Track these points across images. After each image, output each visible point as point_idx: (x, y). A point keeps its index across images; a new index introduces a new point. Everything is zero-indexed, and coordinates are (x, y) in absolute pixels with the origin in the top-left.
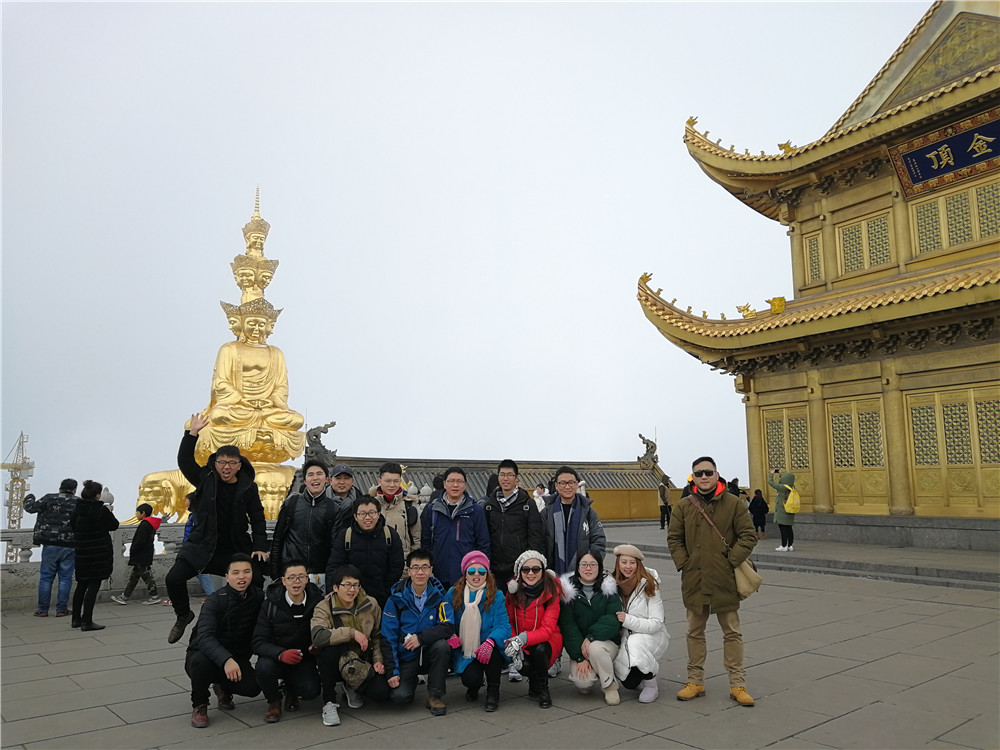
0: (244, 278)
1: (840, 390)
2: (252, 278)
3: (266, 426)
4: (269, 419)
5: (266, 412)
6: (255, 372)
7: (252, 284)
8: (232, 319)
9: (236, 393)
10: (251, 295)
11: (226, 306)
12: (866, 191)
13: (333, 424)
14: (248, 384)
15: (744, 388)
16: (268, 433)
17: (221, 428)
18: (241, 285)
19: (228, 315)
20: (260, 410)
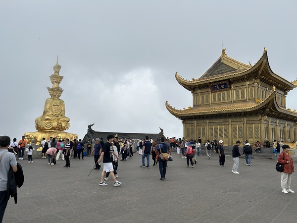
1: (199, 124)
3: (60, 122)
4: (61, 119)
5: (60, 117)
6: (56, 106)
7: (56, 82)
12: (206, 90)
14: (54, 110)
15: (183, 123)
16: (61, 123)
17: (47, 121)
18: (53, 83)
19: (49, 91)
20: (58, 117)
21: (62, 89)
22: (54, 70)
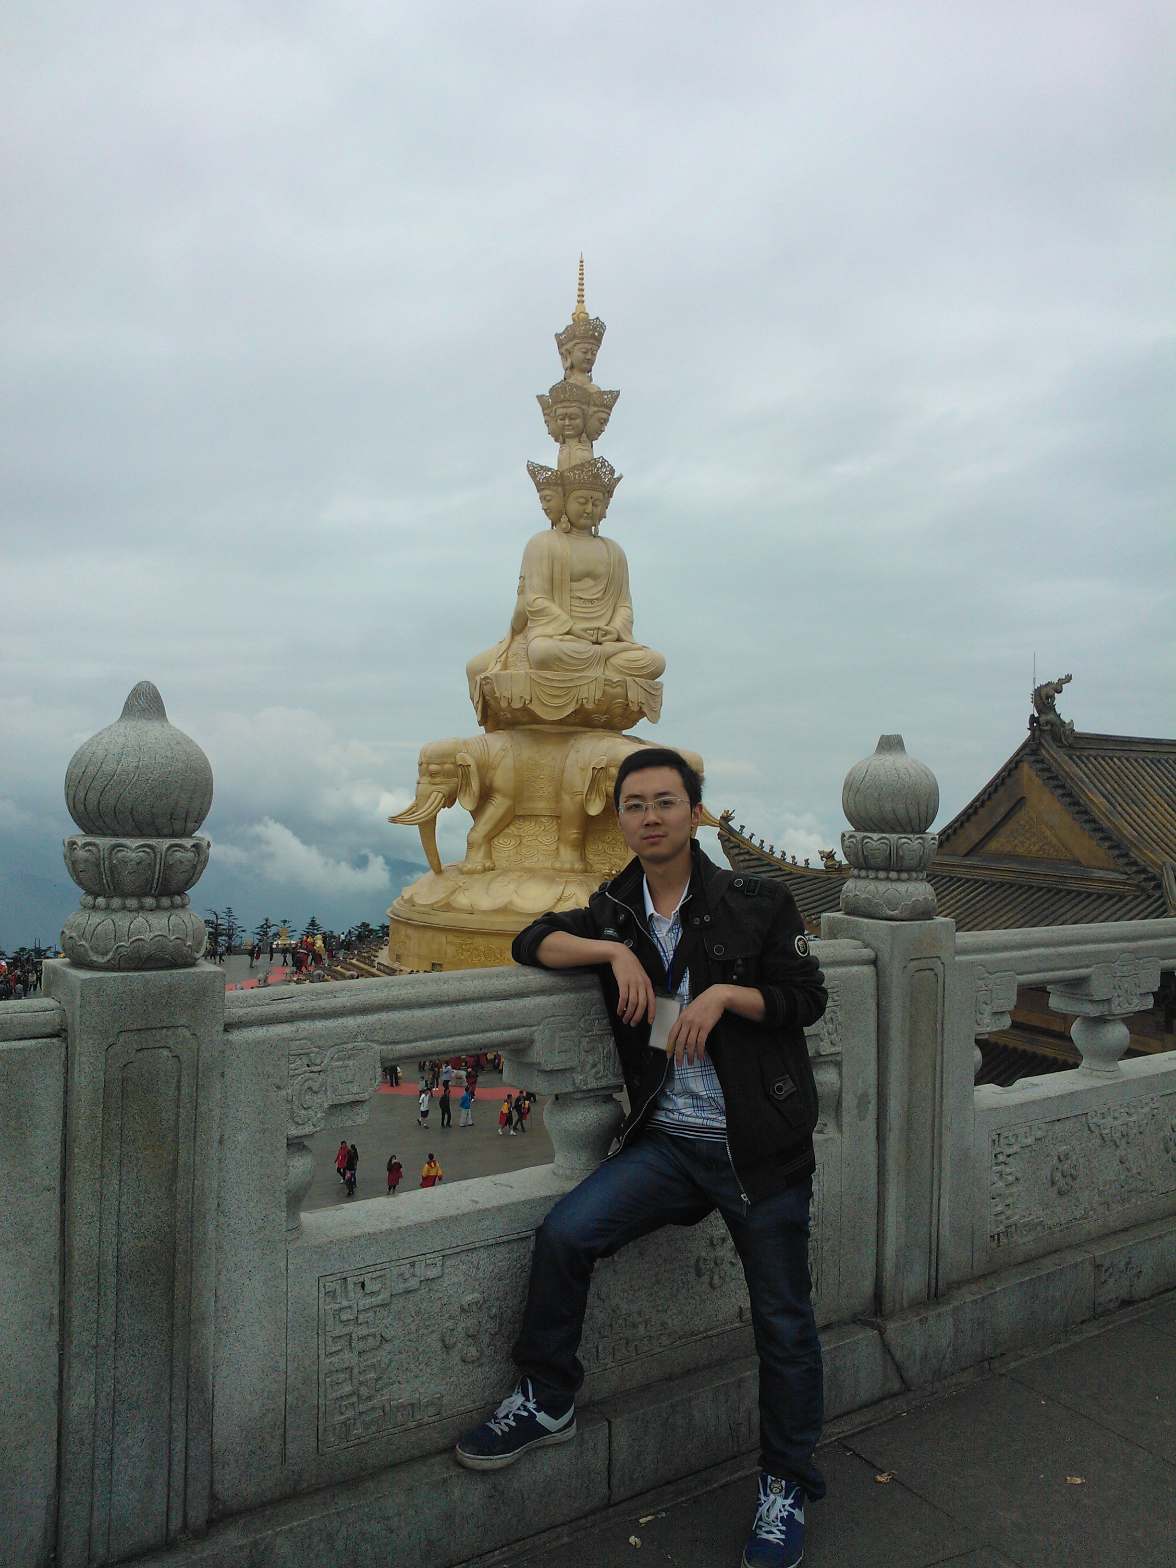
2: (579, 422)
4: (614, 659)
5: (609, 647)
6: (588, 582)
7: (577, 432)
8: (547, 492)
9: (565, 616)
10: (578, 453)
11: (534, 471)
13: (1068, 679)
14: (578, 602)
16: (621, 684)
18: (560, 436)
19: (540, 487)
20: (600, 644)
21: (612, 471)
22: (565, 354)
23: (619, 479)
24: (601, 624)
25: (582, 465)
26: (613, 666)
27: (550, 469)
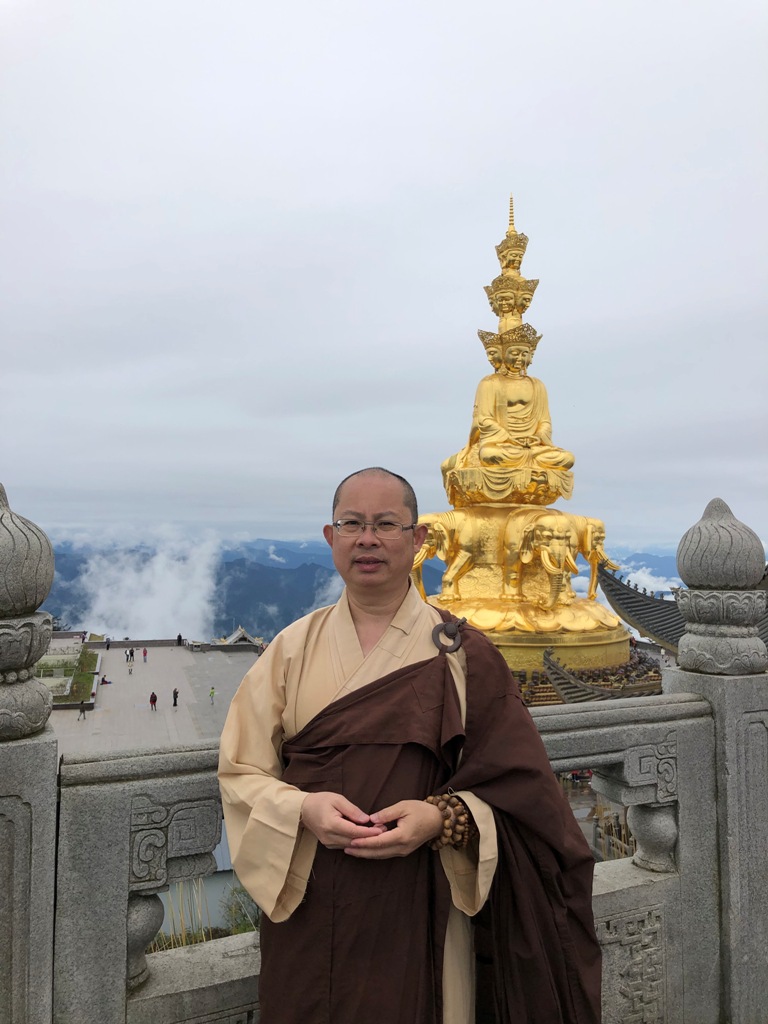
0: (504, 302)
2: (512, 302)
3: (540, 470)
4: (539, 458)
5: (536, 450)
6: (519, 406)
7: (512, 308)
9: (503, 430)
11: (483, 336)
14: (513, 420)
16: (544, 474)
17: (494, 468)
19: (487, 345)
20: (529, 448)
21: (535, 332)
22: (502, 258)
23: (540, 338)
24: (530, 434)
25: (514, 330)
26: (538, 462)
27: (493, 334)
